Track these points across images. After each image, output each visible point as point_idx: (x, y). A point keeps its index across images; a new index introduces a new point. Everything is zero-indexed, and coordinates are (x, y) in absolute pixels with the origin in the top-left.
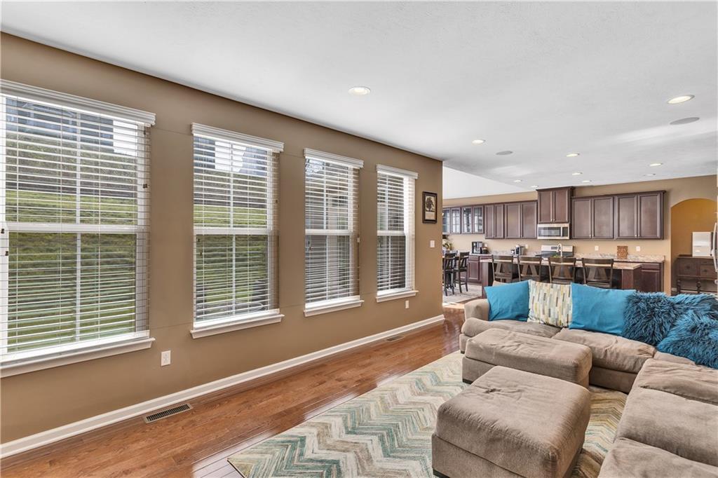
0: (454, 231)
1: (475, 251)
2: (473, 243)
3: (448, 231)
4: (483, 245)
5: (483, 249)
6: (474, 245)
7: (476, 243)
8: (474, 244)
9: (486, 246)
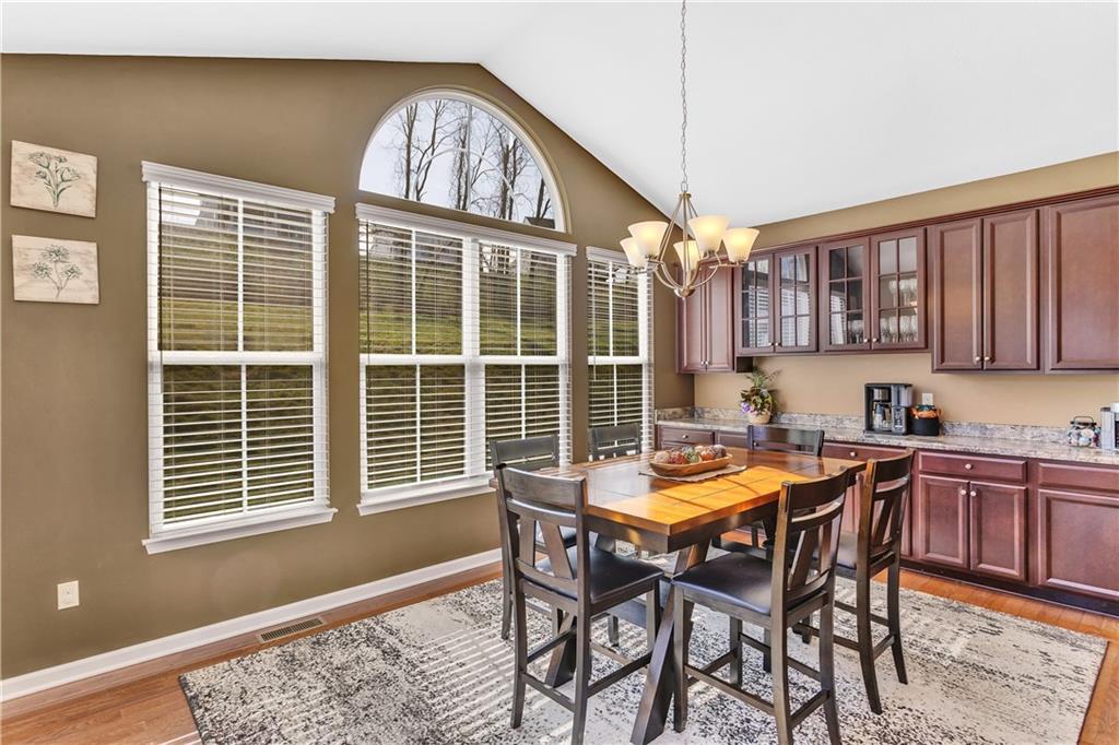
0: (789, 341)
1: (877, 419)
2: (869, 390)
3: (764, 341)
4: (916, 395)
5: (917, 415)
6: (878, 398)
7: (886, 388)
8: (877, 394)
9: (927, 399)
